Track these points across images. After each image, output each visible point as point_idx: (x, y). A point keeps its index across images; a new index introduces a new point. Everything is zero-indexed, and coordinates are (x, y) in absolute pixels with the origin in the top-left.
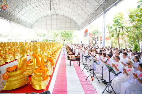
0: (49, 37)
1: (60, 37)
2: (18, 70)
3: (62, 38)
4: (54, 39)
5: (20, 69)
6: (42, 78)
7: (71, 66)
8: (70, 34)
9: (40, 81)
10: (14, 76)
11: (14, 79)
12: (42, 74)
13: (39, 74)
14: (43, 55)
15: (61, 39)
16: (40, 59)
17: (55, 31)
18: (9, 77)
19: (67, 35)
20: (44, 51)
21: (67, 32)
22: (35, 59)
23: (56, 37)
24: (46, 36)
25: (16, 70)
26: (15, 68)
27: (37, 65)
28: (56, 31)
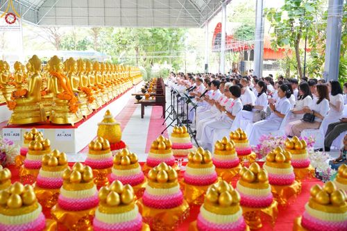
0: (98, 50)
1: (137, 49)
2: (29, 96)
3: (144, 53)
4: (115, 57)
5: (32, 95)
6: (67, 108)
7: (142, 117)
8: (170, 39)
9: (65, 112)
10: (23, 105)
11: (24, 109)
12: (67, 101)
13: (62, 101)
14: (70, 78)
15: (142, 58)
16: (64, 81)
17: (116, 30)
18: (17, 105)
19: (160, 44)
20: (72, 71)
21: (160, 32)
22: (56, 79)
23: (123, 53)
24: (90, 50)
25: (26, 96)
26: (25, 93)
27: (60, 89)
28: (123, 29)
